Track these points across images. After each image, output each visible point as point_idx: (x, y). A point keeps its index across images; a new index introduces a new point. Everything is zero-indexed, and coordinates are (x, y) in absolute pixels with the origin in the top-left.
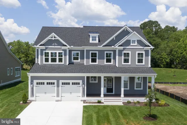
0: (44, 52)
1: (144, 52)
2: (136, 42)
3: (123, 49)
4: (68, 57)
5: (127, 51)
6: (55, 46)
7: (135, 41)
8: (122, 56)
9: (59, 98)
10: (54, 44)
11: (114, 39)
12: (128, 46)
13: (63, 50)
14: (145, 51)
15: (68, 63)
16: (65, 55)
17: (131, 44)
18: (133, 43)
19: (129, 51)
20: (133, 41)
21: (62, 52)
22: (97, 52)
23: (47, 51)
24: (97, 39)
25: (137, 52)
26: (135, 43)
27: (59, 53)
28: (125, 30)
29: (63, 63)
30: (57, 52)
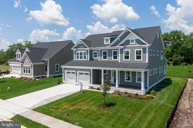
0: (76, 52)
1: (142, 50)
2: (135, 41)
3: (123, 48)
4: (89, 55)
5: (127, 49)
6: (82, 48)
7: (133, 40)
8: (123, 53)
9: (77, 83)
10: (81, 47)
11: (119, 40)
12: (128, 45)
13: (86, 51)
14: (143, 48)
15: (89, 59)
16: (87, 54)
17: (131, 43)
18: (132, 42)
19: (129, 49)
20: (132, 40)
21: (85, 52)
22: (107, 51)
23: (78, 52)
24: (109, 41)
25: (136, 50)
26: (133, 42)
27: (84, 53)
28: (128, 32)
29: (86, 59)
30: (83, 52)
